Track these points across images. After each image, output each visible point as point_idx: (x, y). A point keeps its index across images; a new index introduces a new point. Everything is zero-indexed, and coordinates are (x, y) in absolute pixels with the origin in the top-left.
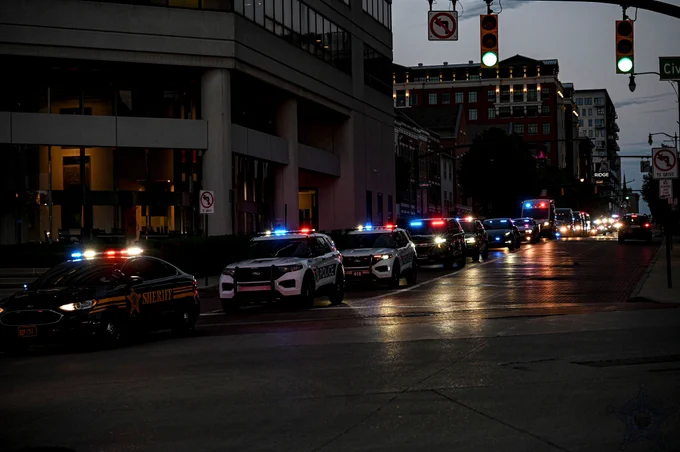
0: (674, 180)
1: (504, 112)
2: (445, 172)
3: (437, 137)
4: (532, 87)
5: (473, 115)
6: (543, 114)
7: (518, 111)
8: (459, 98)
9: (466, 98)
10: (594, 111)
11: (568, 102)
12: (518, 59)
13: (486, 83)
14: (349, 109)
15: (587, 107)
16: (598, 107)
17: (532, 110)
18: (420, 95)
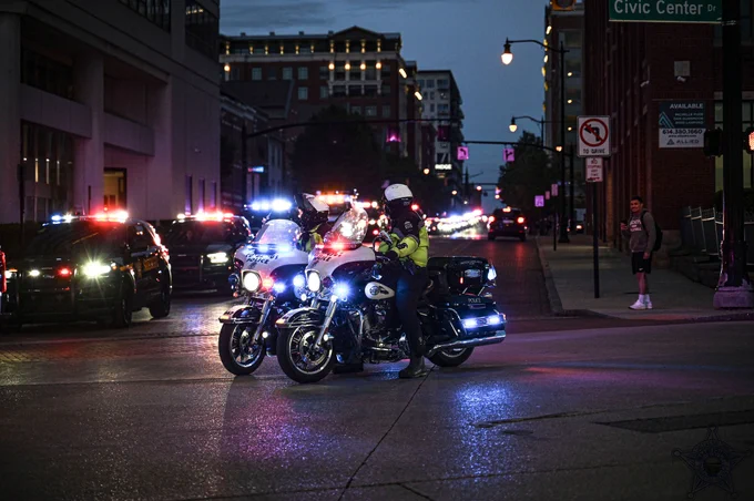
0: (605, 158)
1: (338, 93)
2: (273, 158)
3: (266, 116)
4: (371, 64)
5: (303, 94)
6: (383, 95)
7: (355, 91)
8: (287, 74)
9: (295, 75)
10: (437, 95)
11: (410, 82)
12: (355, 30)
13: (319, 57)
14: (168, 74)
15: (430, 90)
16: (441, 90)
17: (371, 90)
18: (242, 70)
